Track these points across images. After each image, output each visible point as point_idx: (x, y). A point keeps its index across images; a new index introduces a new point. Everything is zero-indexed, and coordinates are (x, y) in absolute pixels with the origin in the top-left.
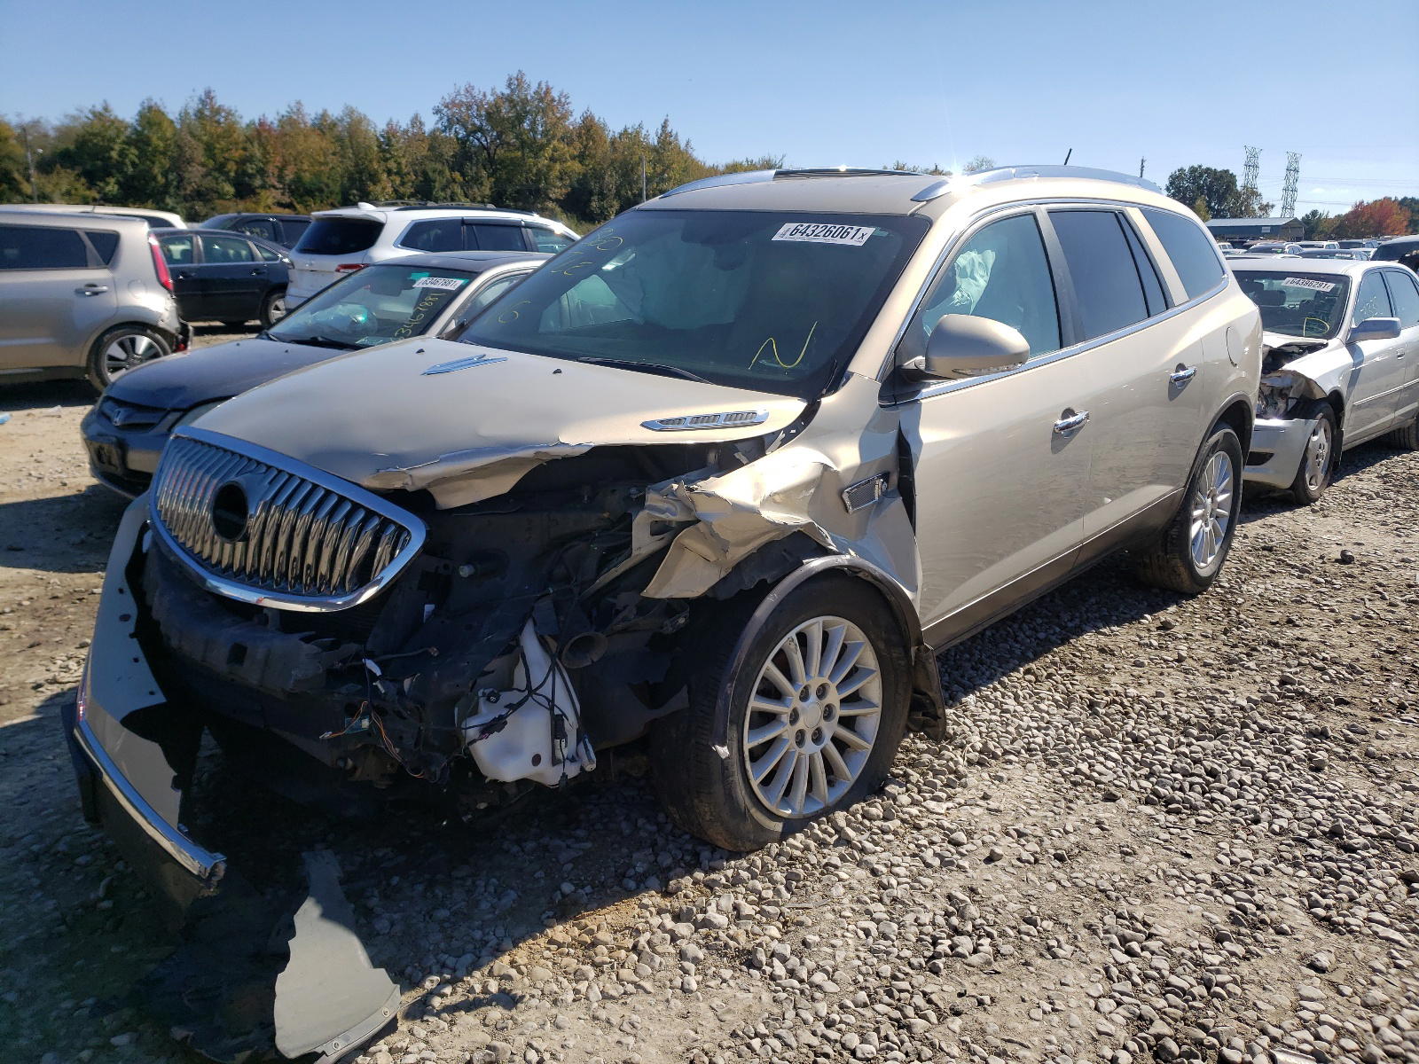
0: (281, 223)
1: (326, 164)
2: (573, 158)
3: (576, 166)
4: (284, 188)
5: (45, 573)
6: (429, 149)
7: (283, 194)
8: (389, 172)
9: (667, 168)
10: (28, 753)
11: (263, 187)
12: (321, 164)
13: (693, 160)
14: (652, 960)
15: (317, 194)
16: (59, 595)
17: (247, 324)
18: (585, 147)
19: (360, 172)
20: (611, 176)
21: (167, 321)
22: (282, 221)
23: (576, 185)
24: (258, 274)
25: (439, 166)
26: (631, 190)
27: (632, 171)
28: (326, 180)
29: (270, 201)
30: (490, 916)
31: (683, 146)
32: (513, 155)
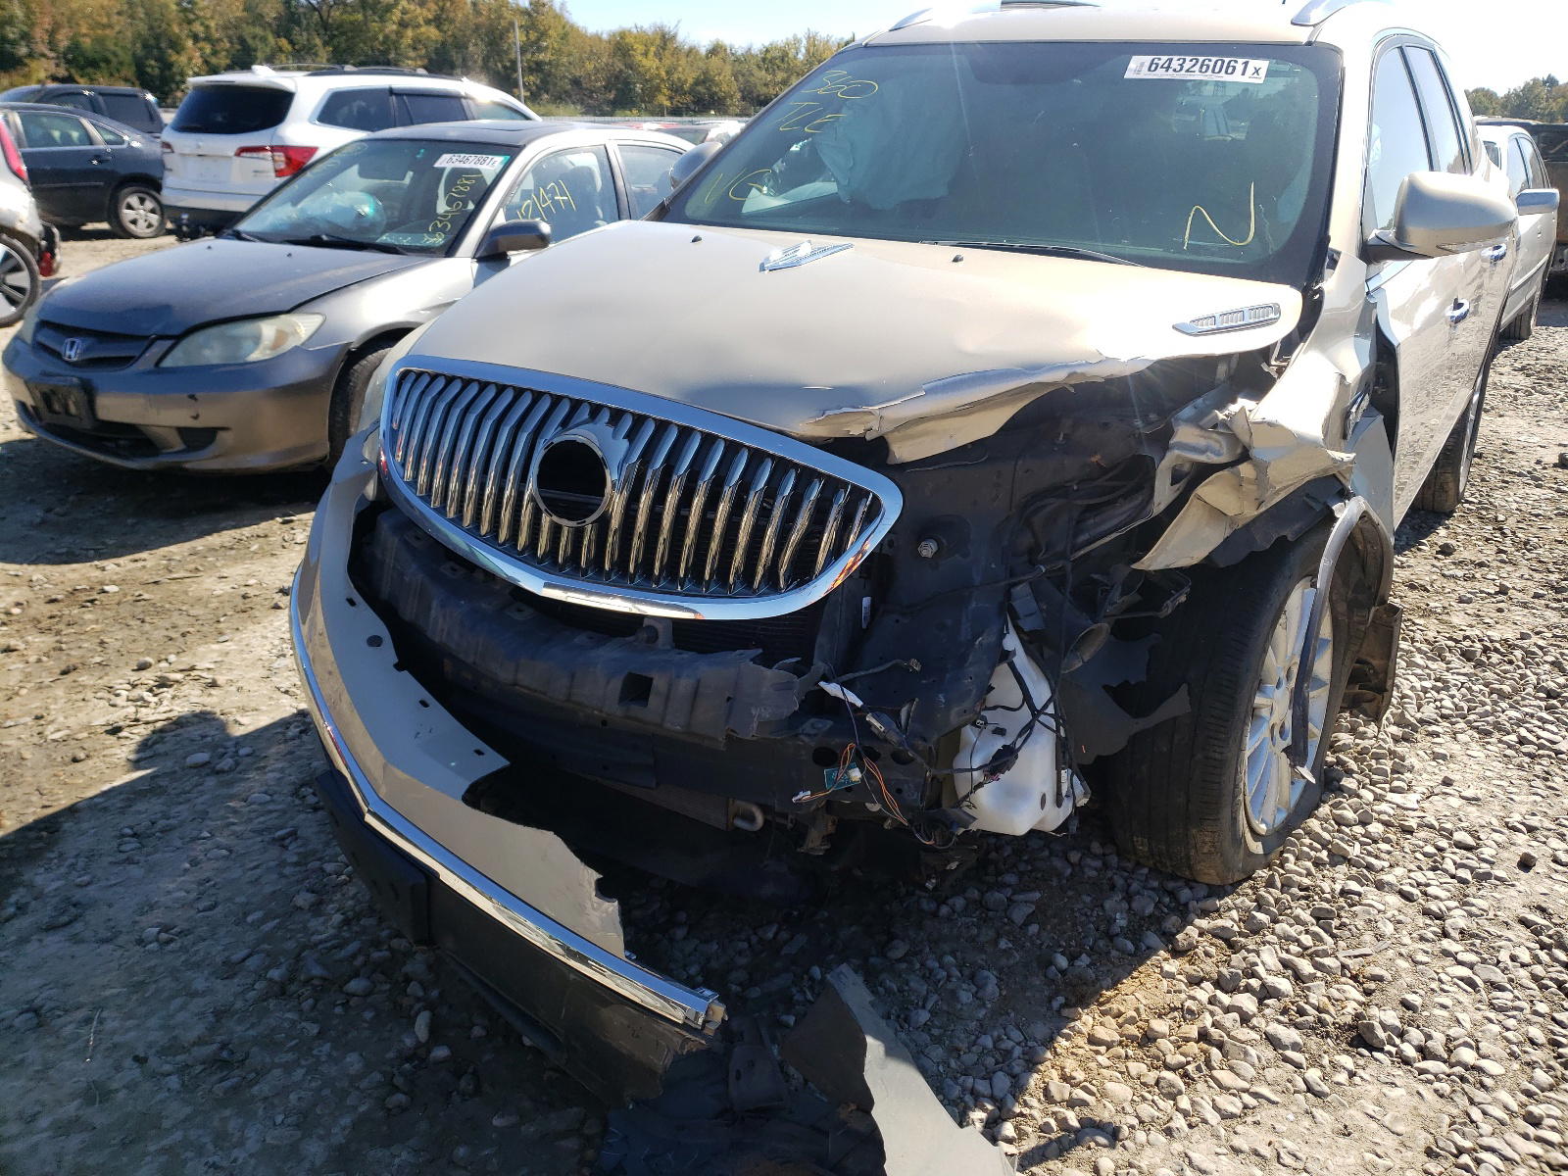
0: (100, 98)
1: (110, 26)
2: (428, 22)
3: (432, 32)
4: (58, 58)
5: (17, 567)
6: (245, 10)
7: (57, 65)
8: (196, 38)
9: (543, 35)
10: (164, 831)
11: (30, 55)
12: (104, 27)
13: (572, 26)
14: (1246, 1053)
15: (103, 65)
16: (59, 597)
17: (84, 228)
18: (442, 9)
19: (157, 38)
20: (476, 45)
21: (27, 222)
22: (101, 94)
23: (434, 56)
24: (99, 162)
25: (258, 31)
26: (501, 61)
27: (501, 39)
28: (112, 48)
29: (42, 75)
30: (983, 1012)
31: (558, 11)
32: (352, 18)
